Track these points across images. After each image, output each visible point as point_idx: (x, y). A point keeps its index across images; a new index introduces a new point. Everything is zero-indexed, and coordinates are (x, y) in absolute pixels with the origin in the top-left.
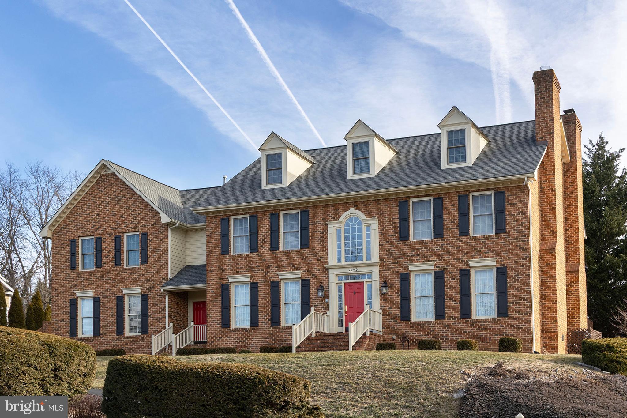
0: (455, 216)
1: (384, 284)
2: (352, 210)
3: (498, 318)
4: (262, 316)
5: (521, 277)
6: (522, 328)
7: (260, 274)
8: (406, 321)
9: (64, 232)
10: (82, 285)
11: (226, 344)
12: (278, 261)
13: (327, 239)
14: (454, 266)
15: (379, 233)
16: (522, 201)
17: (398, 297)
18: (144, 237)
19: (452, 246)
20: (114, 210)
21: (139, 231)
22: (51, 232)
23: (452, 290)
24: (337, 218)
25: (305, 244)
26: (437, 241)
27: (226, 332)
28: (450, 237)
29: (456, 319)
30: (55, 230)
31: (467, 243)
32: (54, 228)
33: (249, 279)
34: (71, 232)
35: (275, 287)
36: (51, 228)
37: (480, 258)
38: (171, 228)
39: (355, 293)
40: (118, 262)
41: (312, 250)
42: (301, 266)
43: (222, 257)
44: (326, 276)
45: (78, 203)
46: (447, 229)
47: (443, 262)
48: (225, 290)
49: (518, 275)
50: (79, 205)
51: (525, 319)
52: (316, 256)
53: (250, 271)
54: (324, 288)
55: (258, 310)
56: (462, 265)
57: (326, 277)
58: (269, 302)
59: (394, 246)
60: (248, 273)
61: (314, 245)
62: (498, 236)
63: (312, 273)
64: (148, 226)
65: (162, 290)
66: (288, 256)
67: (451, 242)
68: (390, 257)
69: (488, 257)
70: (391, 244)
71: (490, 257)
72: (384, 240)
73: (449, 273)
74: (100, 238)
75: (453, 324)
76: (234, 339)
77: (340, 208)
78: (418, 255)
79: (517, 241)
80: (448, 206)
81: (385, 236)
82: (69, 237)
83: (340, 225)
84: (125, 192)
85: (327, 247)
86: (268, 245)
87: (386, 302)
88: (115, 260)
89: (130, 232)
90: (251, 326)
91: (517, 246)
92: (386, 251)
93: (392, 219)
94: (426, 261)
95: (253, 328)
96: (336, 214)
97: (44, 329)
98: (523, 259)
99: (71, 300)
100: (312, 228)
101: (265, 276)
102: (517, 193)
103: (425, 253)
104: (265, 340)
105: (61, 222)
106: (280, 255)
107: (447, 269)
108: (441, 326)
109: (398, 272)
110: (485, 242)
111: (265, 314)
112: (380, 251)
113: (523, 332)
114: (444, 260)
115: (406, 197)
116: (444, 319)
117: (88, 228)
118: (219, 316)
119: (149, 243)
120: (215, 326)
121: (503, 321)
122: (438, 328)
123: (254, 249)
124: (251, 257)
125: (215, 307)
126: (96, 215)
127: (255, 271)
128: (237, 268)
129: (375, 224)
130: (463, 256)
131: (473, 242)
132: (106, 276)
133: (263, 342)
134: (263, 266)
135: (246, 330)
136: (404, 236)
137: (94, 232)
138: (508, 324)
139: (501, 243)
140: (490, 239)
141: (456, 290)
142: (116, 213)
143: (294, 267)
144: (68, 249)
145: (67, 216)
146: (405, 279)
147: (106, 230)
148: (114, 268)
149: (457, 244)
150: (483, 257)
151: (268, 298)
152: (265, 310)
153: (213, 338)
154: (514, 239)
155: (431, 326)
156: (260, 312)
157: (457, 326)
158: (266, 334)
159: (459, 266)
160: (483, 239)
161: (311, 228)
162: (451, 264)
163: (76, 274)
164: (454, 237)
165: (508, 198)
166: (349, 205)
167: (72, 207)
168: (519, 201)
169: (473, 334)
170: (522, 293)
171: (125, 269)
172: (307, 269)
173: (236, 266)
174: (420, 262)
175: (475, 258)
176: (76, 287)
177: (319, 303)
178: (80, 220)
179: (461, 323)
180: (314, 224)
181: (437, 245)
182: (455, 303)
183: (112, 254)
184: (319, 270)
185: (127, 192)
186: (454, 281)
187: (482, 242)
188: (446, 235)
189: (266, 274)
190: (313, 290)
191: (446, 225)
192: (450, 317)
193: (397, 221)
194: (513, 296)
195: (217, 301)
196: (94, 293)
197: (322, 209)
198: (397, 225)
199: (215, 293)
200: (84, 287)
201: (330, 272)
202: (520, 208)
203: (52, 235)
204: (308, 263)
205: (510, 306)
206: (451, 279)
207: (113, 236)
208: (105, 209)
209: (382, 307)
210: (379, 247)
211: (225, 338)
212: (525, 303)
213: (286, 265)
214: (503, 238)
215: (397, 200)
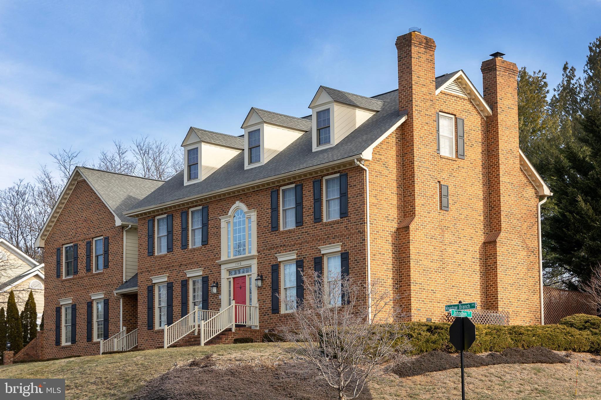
0: (311, 202)
1: (261, 277)
2: (238, 203)
4: (175, 316)
5: (359, 262)
7: (175, 273)
8: (276, 313)
9: (52, 241)
10: (64, 293)
12: (186, 259)
13: (221, 234)
14: (311, 254)
15: (257, 224)
16: (360, 182)
17: (270, 290)
18: (106, 241)
19: (309, 234)
20: (86, 215)
21: (102, 235)
22: (44, 241)
24: (227, 212)
25: (205, 241)
26: (298, 229)
27: (151, 334)
28: (307, 225)
31: (320, 229)
32: (46, 238)
33: (166, 280)
34: (58, 240)
35: (185, 285)
36: (43, 238)
37: (329, 244)
38: (125, 230)
39: (240, 288)
40: (89, 269)
41: (210, 246)
42: (202, 263)
43: (149, 258)
44: (219, 272)
46: (305, 216)
47: (302, 251)
48: (151, 291)
49: (357, 260)
51: (362, 305)
52: (213, 252)
53: (167, 271)
54: (218, 284)
55: (173, 310)
56: (316, 253)
58: (180, 301)
59: (267, 237)
60: (166, 274)
61: (211, 241)
62: (342, 220)
63: (210, 269)
64: (109, 229)
65: (115, 294)
66: (194, 254)
67: (308, 230)
68: (265, 249)
69: (335, 243)
71: (337, 243)
73: (307, 262)
74: (77, 245)
76: (156, 341)
77: (229, 201)
78: (284, 245)
79: (356, 225)
80: (306, 192)
82: (56, 245)
83: (229, 219)
85: (221, 242)
86: (179, 244)
87: (262, 296)
88: (87, 266)
89: (97, 237)
91: (356, 229)
92: (262, 243)
93: (266, 209)
94: (291, 251)
98: (360, 243)
99: (57, 308)
100: (210, 224)
101: (178, 275)
102: (357, 174)
103: (290, 242)
105: (50, 231)
106: (188, 253)
107: (305, 258)
109: (270, 264)
110: (333, 227)
111: (177, 314)
112: (257, 243)
114: (304, 249)
115: (277, 186)
117: (69, 236)
118: (146, 318)
119: (110, 247)
120: (144, 329)
121: (346, 309)
123: (170, 248)
124: (169, 256)
125: (144, 309)
126: (74, 222)
127: (171, 270)
128: (158, 269)
129: (254, 215)
130: (317, 244)
131: (325, 229)
132: (80, 282)
134: (176, 266)
136: (275, 227)
137: (73, 239)
139: (345, 227)
140: (337, 224)
142: (87, 219)
143: (198, 265)
144: (55, 257)
145: (55, 224)
146: (275, 270)
147: (81, 236)
148: (86, 274)
149: (312, 231)
150: (331, 244)
151: (179, 298)
152: (178, 309)
153: (142, 341)
154: (354, 223)
155: (294, 318)
156: (174, 312)
159: (314, 253)
160: (331, 225)
162: (308, 252)
163: (60, 282)
164: (311, 224)
165: (350, 180)
166: (235, 198)
170: (360, 279)
171: (94, 275)
172: (206, 266)
173: (158, 267)
174: (286, 252)
175: (325, 245)
176: (61, 295)
177: (215, 300)
178: (63, 228)
180: (212, 220)
181: (298, 233)
183: (85, 260)
184: (215, 266)
187: (331, 227)
188: (305, 223)
189: (178, 273)
190: (210, 286)
191: (305, 212)
193: (269, 211)
194: (353, 282)
196: (72, 300)
197: (218, 204)
198: (269, 215)
199: (143, 295)
200: (65, 295)
201: (223, 267)
203: (45, 245)
204: (208, 260)
207: (85, 242)
208: (80, 215)
209: (259, 300)
210: (257, 239)
211: (150, 340)
212: (362, 289)
213: (193, 262)
214: (346, 222)
215: (269, 190)
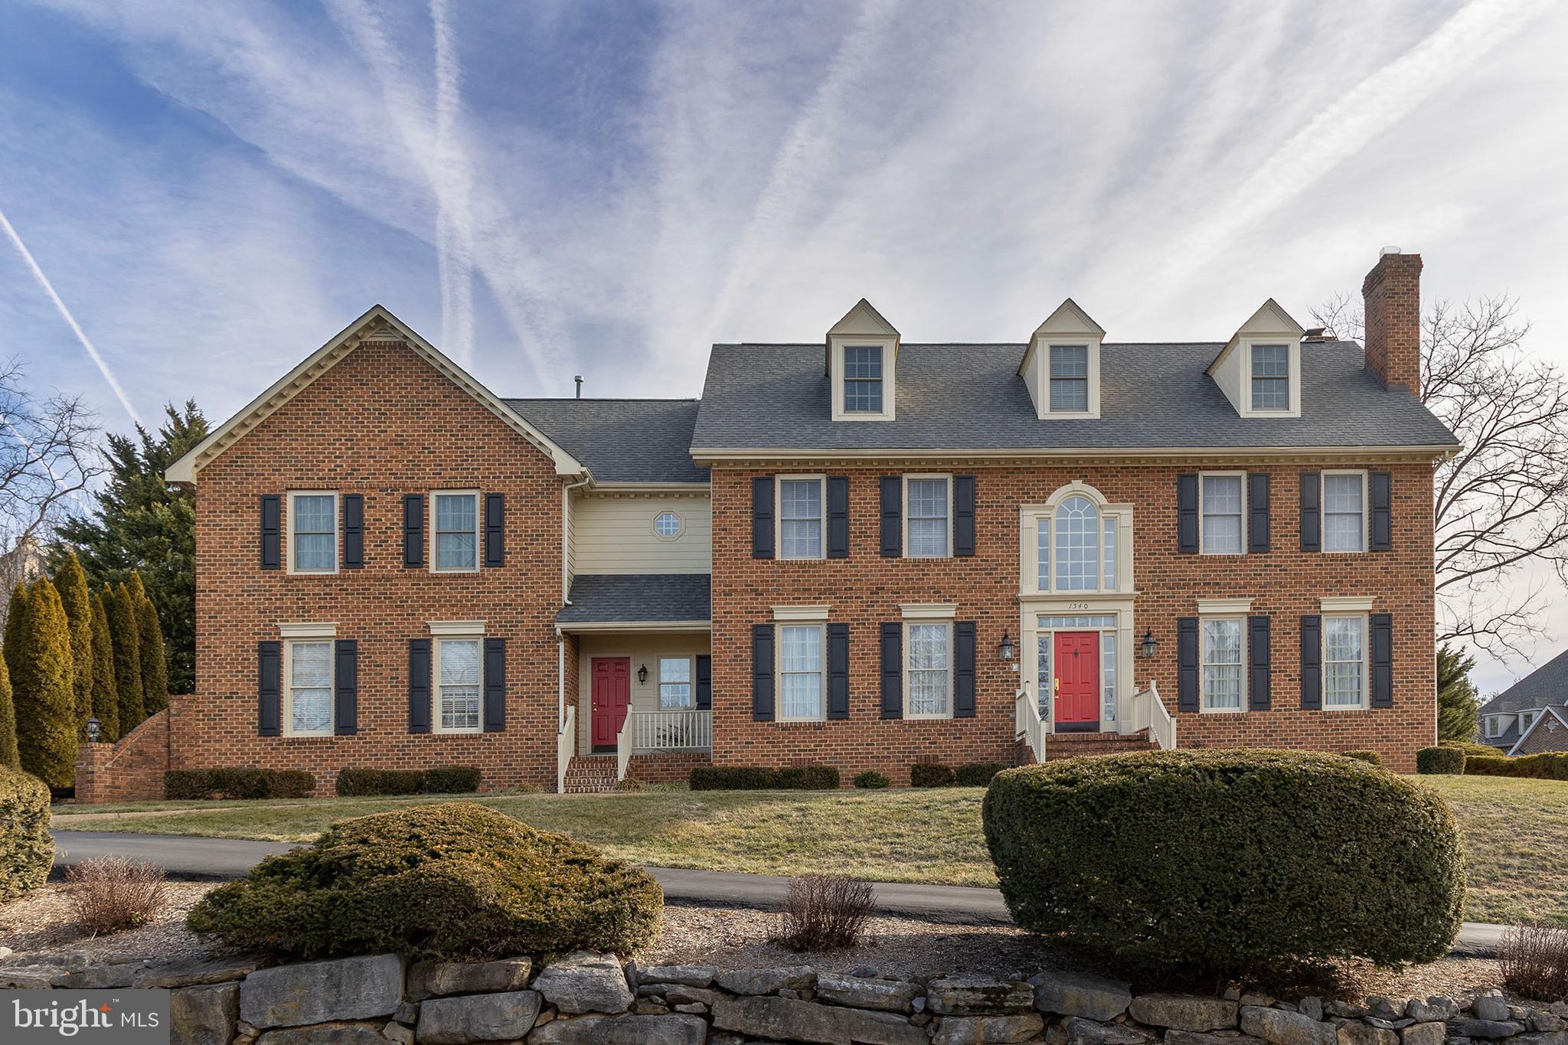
0: (1294, 511)
1: (1145, 640)
2: (1077, 484)
3: (1374, 710)
4: (858, 697)
5: (1417, 635)
6: (1418, 728)
7: (855, 605)
8: (1189, 712)
9: (238, 475)
10: (298, 608)
11: (762, 756)
12: (899, 580)
13: (1019, 539)
14: (1291, 608)
15: (1134, 534)
16: (1422, 493)
17: (1174, 665)
18: (494, 504)
19: (1286, 570)
20: (404, 431)
21: (479, 488)
22: (194, 470)
23: (1286, 655)
24: (1041, 497)
25: (965, 547)
26: (1255, 557)
27: (765, 730)
28: (1282, 553)
29: (1291, 710)
30: (208, 466)
31: (1316, 565)
33: (826, 616)
34: (263, 475)
35: (891, 634)
36: (199, 460)
37: (1340, 595)
38: (570, 486)
39: (1076, 654)
40: (413, 558)
41: (981, 561)
42: (954, 592)
43: (756, 563)
44: (1013, 617)
45: (286, 405)
46: (1276, 536)
47: (1267, 600)
48: (763, 637)
49: (1412, 631)
50: (288, 410)
51: (1424, 711)
52: (991, 574)
53: (828, 598)
54: (1009, 640)
55: (847, 684)
56: (1305, 607)
57: (1016, 619)
58: (875, 667)
59: (1165, 563)
60: (824, 603)
61: (987, 551)
62: (1377, 556)
63: (982, 609)
64: (504, 477)
65: (557, 630)
66: (924, 570)
67: (1284, 561)
68: (1157, 585)
69: (1356, 594)
70: (1160, 559)
71: (1361, 594)
72: (1145, 550)
73: (1280, 621)
74: (358, 498)
75: (1285, 719)
76: (784, 746)
77: (1049, 477)
78: (1218, 584)
79: (1411, 568)
80: (1279, 491)
81: (1147, 542)
82: (257, 487)
83: (1048, 512)
84: (436, 392)
85: (1018, 556)
86: (873, 544)
87: (1147, 674)
88: (406, 554)
89: (452, 488)
90: (829, 719)
91: (1412, 576)
92: (1150, 572)
93: (1163, 508)
94: (1234, 596)
95: (835, 721)
96: (1038, 489)
97: (175, 715)
98: (1422, 601)
99: (261, 644)
100: (981, 515)
101: (867, 611)
102: (1413, 477)
103: (1232, 579)
104: (864, 749)
105: (229, 449)
106: (903, 566)
107: (1275, 613)
108: (1262, 723)
109: (1174, 615)
110: (1352, 565)
111: (864, 693)
112: (1135, 572)
113: (1418, 736)
114: (1271, 596)
115: (1193, 467)
116: (1269, 710)
117: (320, 470)
118: (745, 693)
119: (509, 518)
120: (736, 717)
121: (1382, 716)
122: (1255, 728)
123: (838, 549)
124: (832, 567)
125: (735, 673)
126: (346, 440)
127: (842, 598)
128: (794, 590)
129: (1126, 515)
130: (1308, 590)
131: (1327, 565)
132: (376, 589)
133: (860, 753)
134: (862, 589)
135: (817, 727)
136: (1188, 544)
137: (338, 480)
138: (1392, 720)
139: (1381, 568)
140: (1361, 560)
141: (1293, 654)
142: (408, 440)
143: (938, 594)
144: (253, 518)
145: (251, 434)
146: (1188, 629)
147: (376, 478)
148: (402, 571)
149: (1295, 565)
150: (1346, 594)
151: (872, 658)
152: (864, 682)
153: (728, 743)
154: (1406, 563)
155: (1242, 724)
156: (854, 689)
157: (1293, 723)
158: (867, 736)
159: (1300, 608)
160: (1347, 560)
161: (979, 515)
162: (1283, 604)
163: (279, 582)
164: (1291, 552)
165: (1396, 486)
166: (1068, 472)
167: (269, 413)
168: (1416, 493)
169: (1326, 738)
170: (1420, 664)
171: (435, 577)
172: (968, 600)
173: (792, 585)
174: (1220, 597)
175: (1330, 595)
176: (283, 613)
177: (996, 673)
178: (293, 449)
179: (1300, 718)
180: (986, 507)
181: (1255, 566)
182: (1289, 680)
183: (397, 537)
184: (998, 604)
185: (442, 393)
186: (1290, 638)
187: (1346, 565)
188: (1275, 548)
189: (868, 606)
190: (982, 643)
191: (1274, 528)
192: (1280, 706)
193: (1173, 513)
194: (1401, 669)
195: (742, 660)
196: (338, 628)
197: (1007, 477)
198: (1172, 521)
199: (734, 643)
200: (304, 614)
201: (1025, 608)
202: (1419, 506)
203: (198, 479)
204: (973, 587)
205: (1397, 686)
206: (1284, 633)
207: (399, 495)
208: (375, 427)
209: (1140, 683)
210: (1135, 563)
211: (760, 743)
212: (1425, 683)
213: (919, 588)
214: (1385, 560)
215: (1173, 471)
